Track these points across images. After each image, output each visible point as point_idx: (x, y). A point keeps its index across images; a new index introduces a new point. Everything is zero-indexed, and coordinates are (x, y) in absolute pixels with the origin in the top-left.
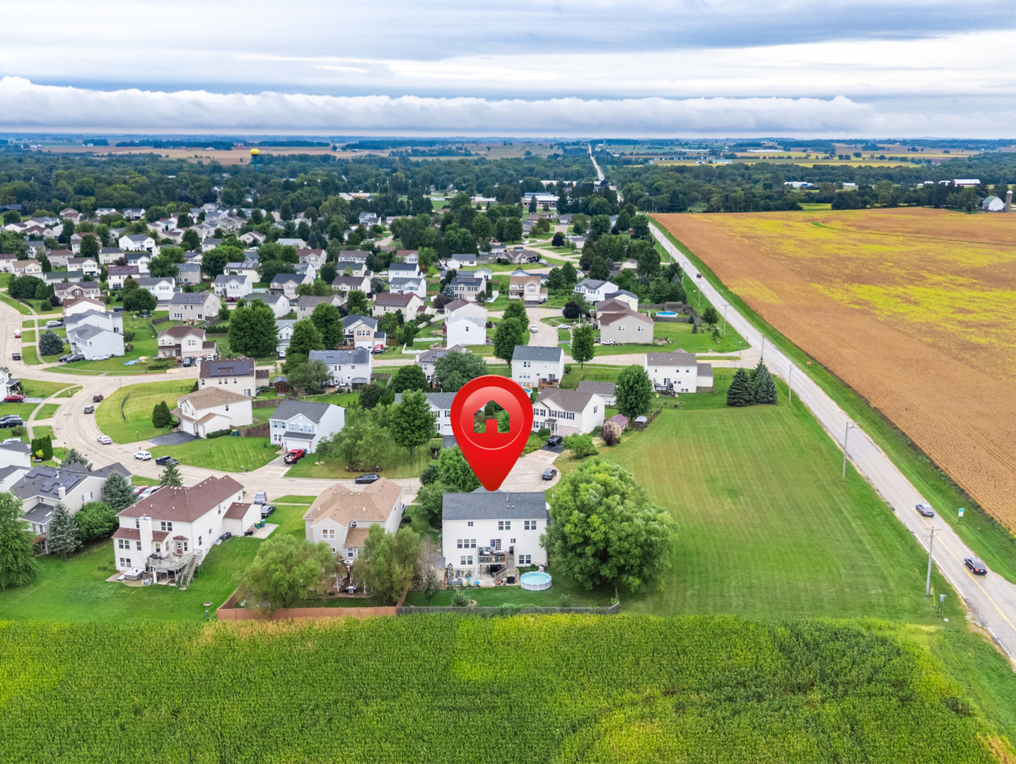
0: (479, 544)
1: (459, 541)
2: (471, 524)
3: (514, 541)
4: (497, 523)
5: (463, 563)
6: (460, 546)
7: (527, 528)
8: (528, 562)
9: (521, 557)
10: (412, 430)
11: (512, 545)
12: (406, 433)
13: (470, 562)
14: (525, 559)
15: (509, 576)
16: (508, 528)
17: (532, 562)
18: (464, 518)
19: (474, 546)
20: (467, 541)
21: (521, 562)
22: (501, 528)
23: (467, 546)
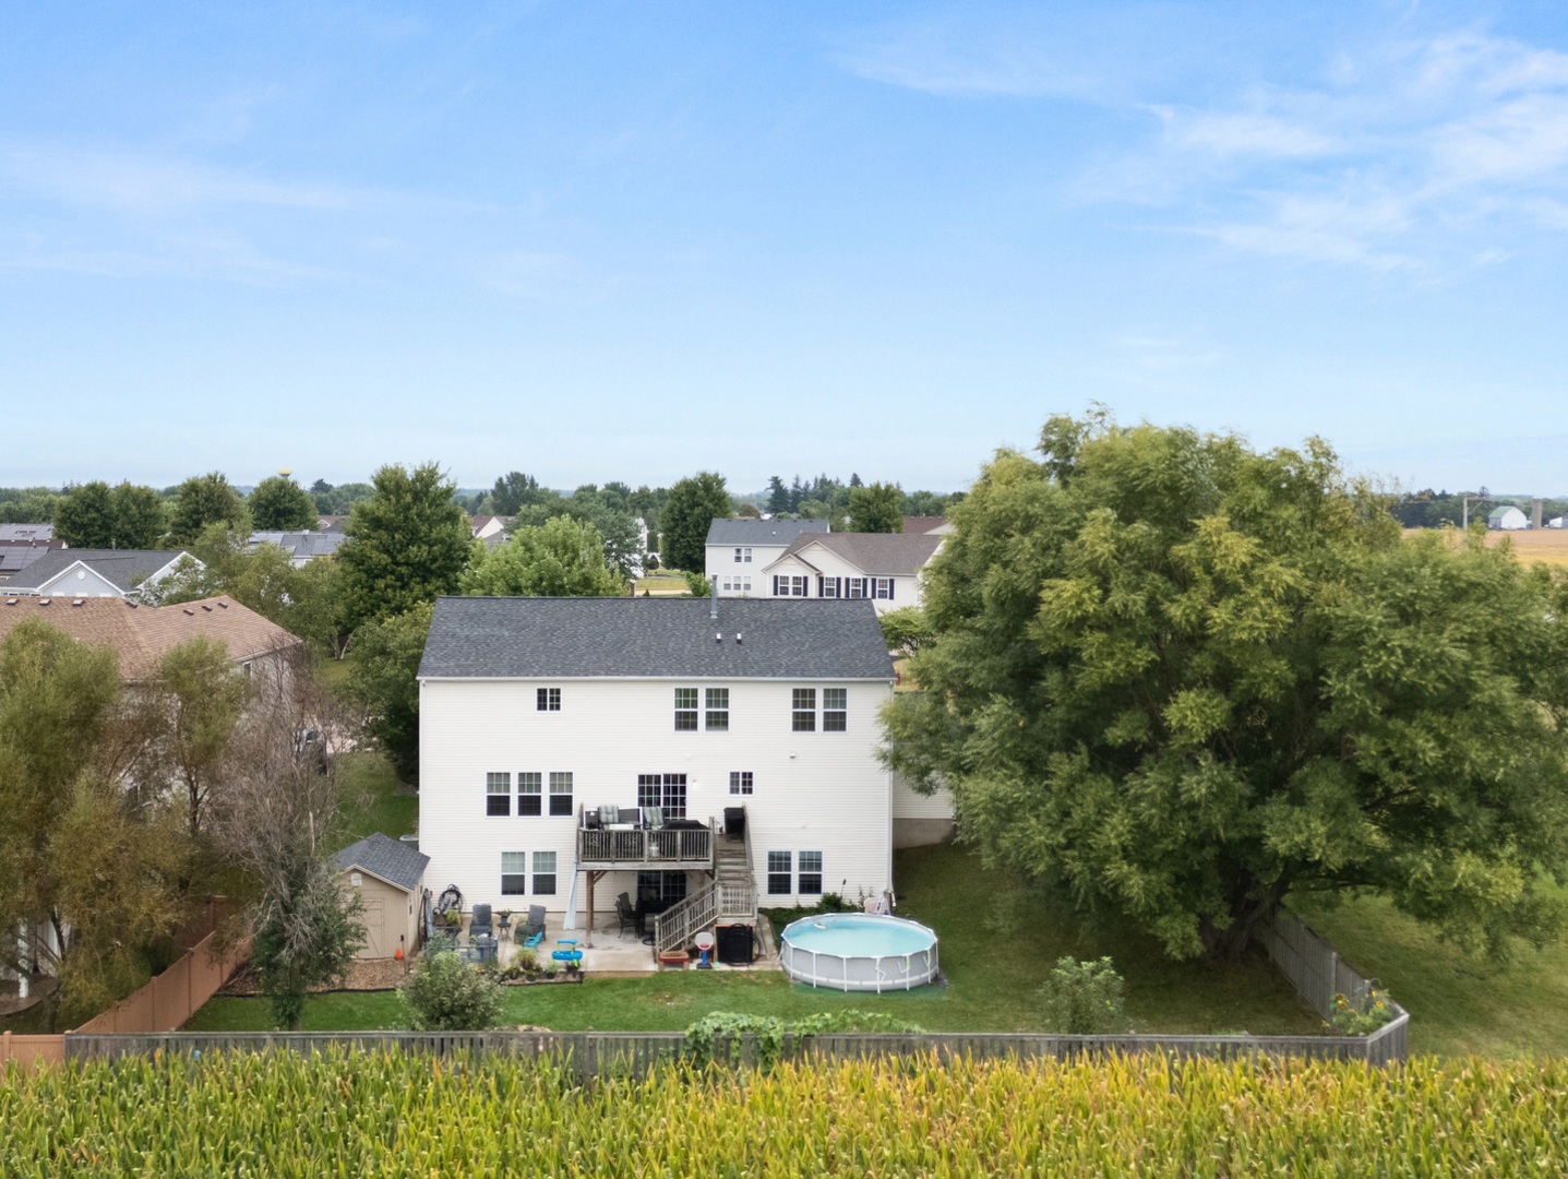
0: (586, 798)
1: (497, 779)
2: (548, 700)
3: (744, 782)
4: (671, 698)
5: (512, 886)
6: (498, 806)
7: (803, 723)
8: (811, 885)
9: (779, 861)
10: (400, 578)
11: (737, 801)
12: (381, 583)
13: (545, 885)
14: (795, 874)
15: (727, 922)
16: (718, 721)
17: (829, 887)
18: (518, 669)
19: (562, 806)
20: (530, 780)
21: (779, 885)
22: (686, 722)
23: (530, 806)
